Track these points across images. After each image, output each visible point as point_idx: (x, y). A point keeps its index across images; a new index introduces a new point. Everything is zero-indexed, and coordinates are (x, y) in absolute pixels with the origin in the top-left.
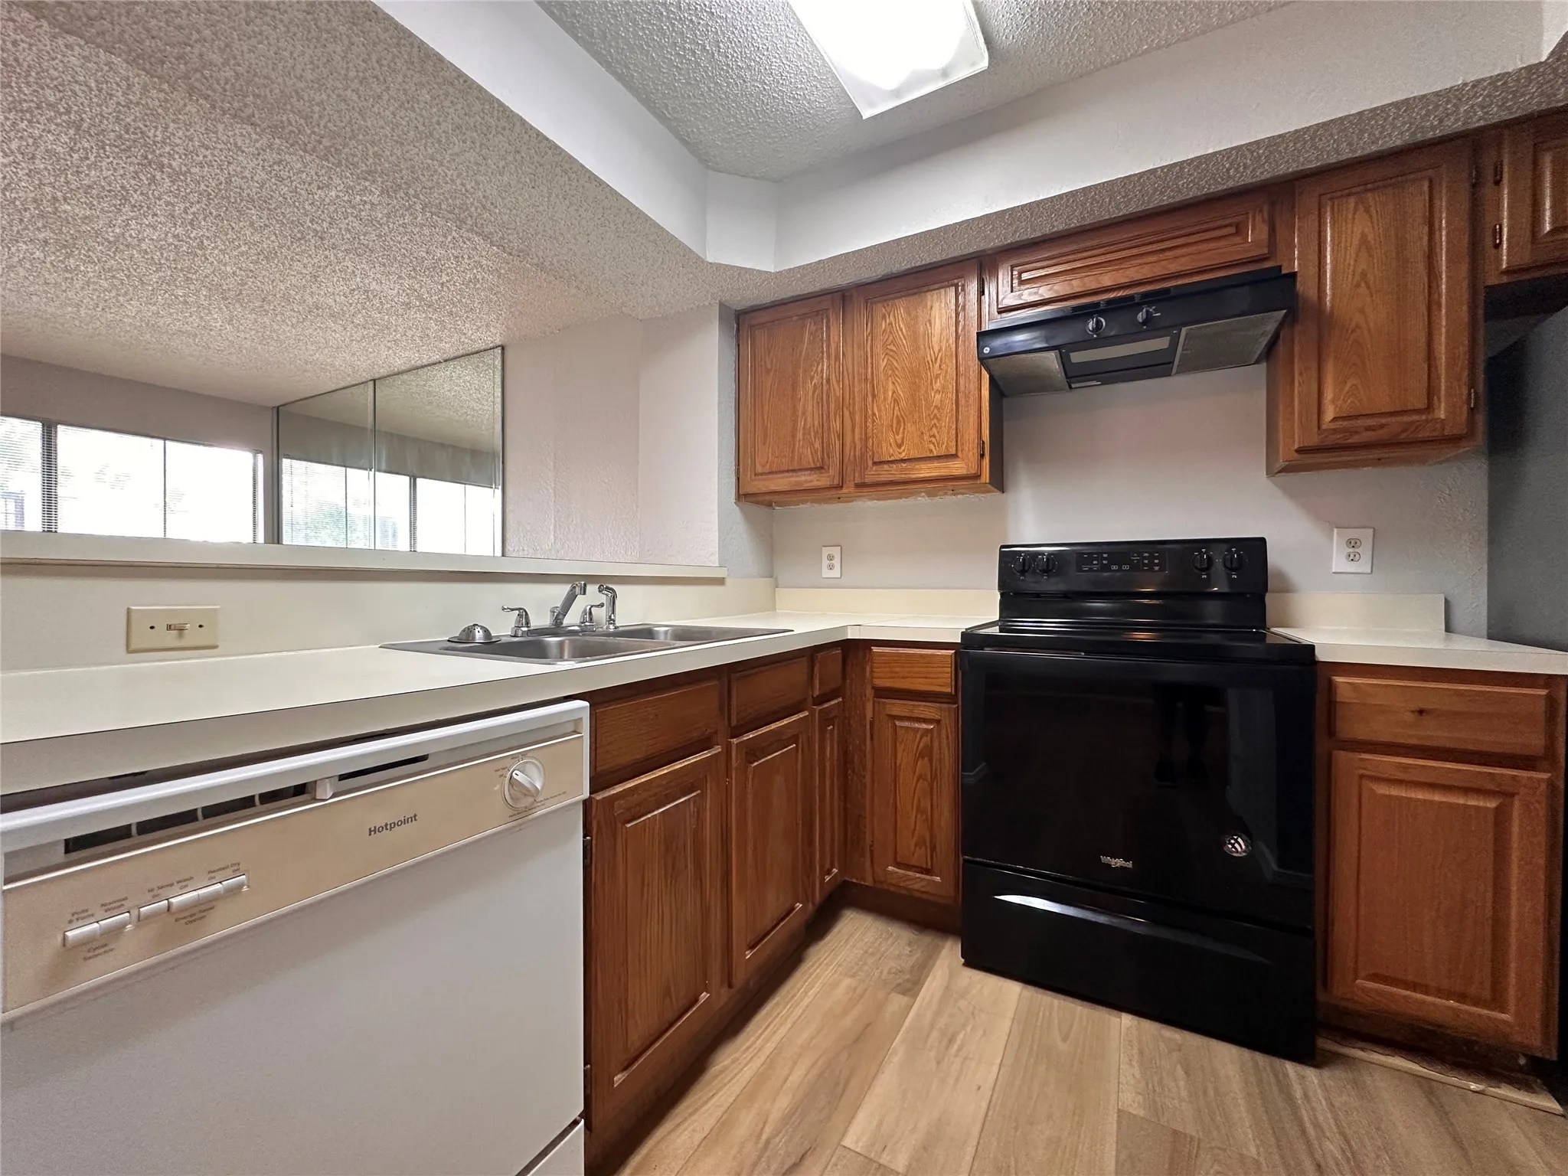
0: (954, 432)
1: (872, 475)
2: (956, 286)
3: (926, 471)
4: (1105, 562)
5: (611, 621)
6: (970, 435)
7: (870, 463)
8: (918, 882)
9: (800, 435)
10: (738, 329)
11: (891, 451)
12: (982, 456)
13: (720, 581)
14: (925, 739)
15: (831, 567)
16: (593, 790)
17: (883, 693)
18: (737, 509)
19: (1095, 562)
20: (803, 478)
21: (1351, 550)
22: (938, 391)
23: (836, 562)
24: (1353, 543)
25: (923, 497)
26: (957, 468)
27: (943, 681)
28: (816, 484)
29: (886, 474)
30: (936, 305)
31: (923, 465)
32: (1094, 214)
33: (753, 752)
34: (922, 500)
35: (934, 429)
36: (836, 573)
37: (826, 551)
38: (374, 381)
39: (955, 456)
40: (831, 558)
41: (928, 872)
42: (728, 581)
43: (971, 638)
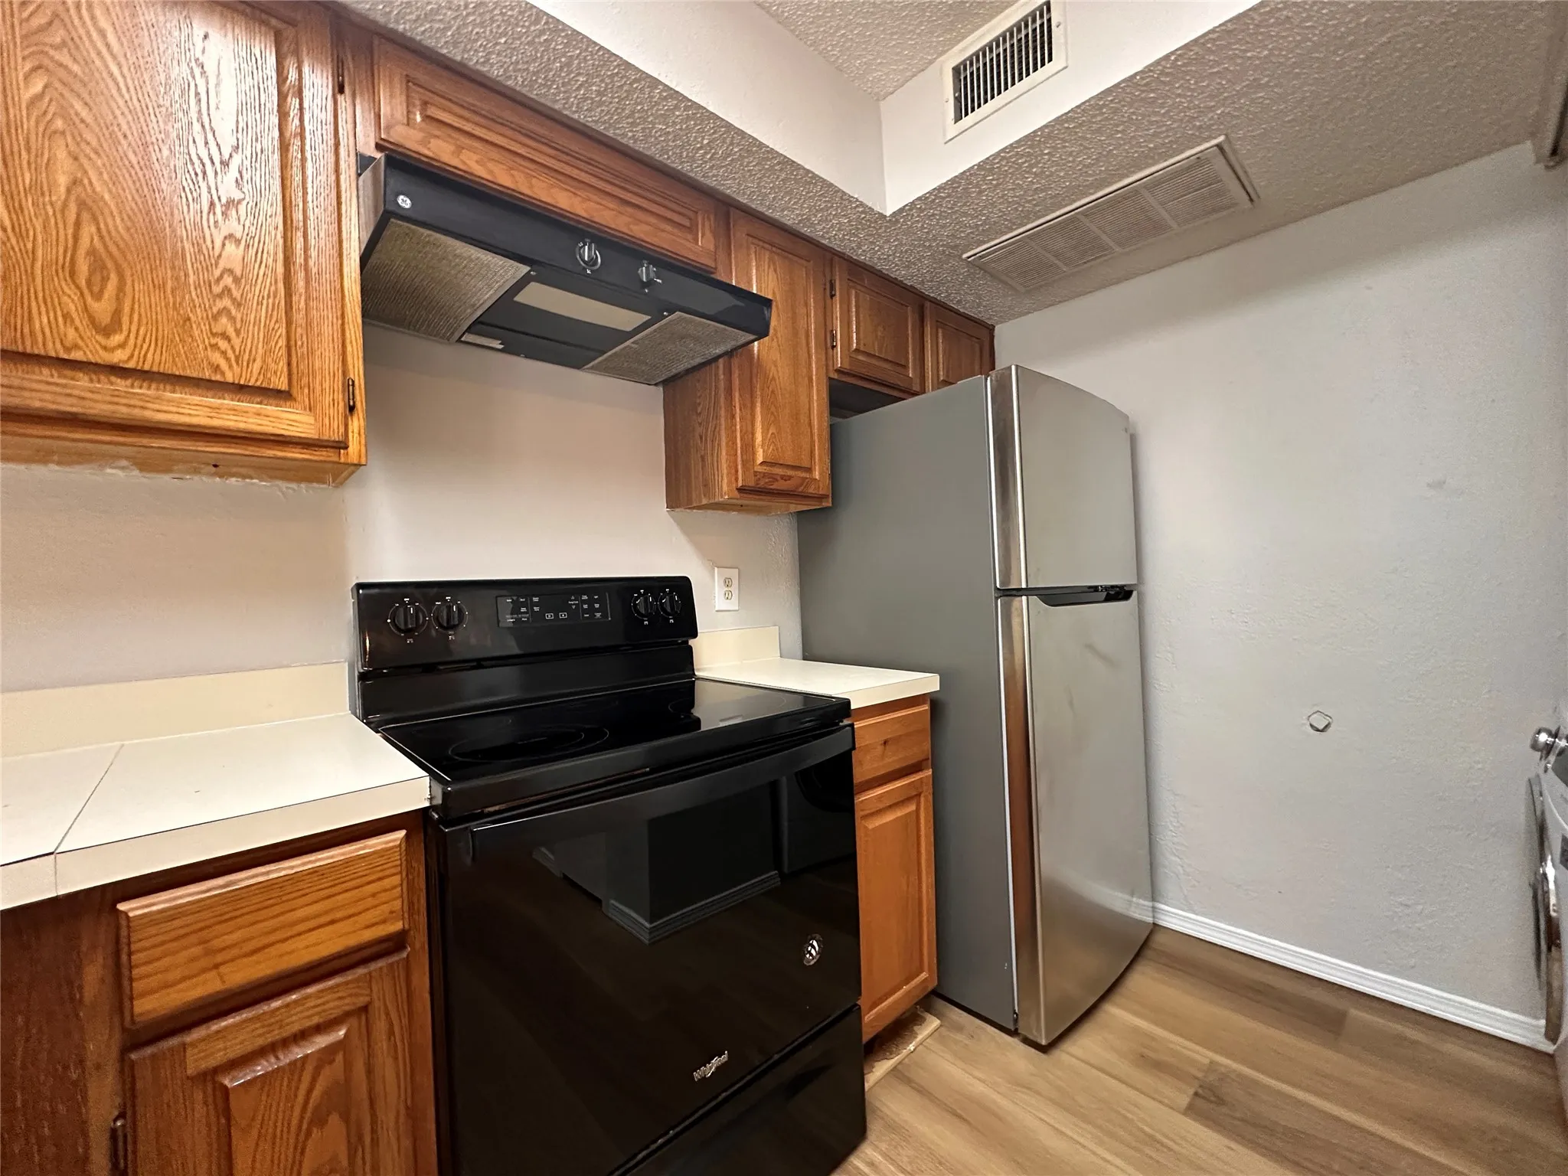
0: (282, 342)
4: (536, 609)
11: (71, 334)
14: (327, 1073)
19: (523, 610)
21: (727, 589)
24: (727, 582)
25: (123, 468)
32: (550, 87)
34: (120, 476)
35: (224, 320)
39: (283, 396)
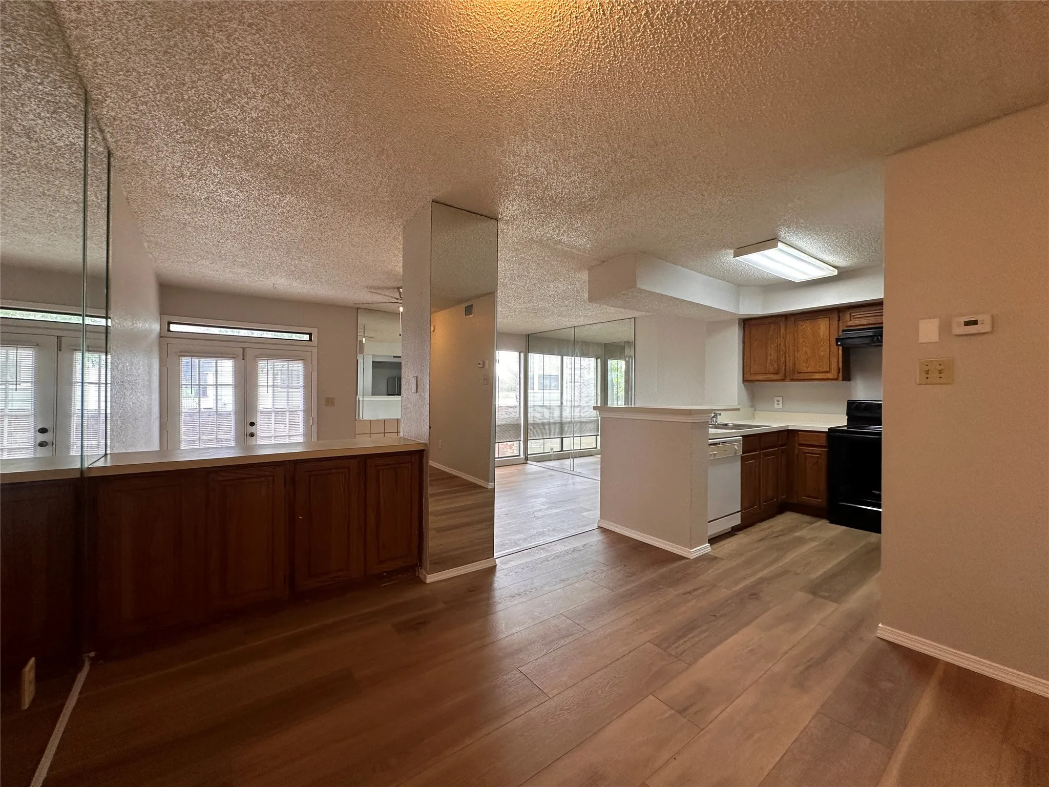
0: (828, 364)
1: (796, 376)
2: (830, 318)
3: (817, 376)
5: (716, 421)
6: (834, 365)
7: (796, 372)
8: (814, 501)
9: (769, 362)
10: (744, 325)
11: (804, 369)
12: (839, 372)
13: (738, 409)
14: (816, 459)
15: (778, 404)
16: (743, 454)
17: (800, 445)
18: (742, 384)
20: (770, 376)
22: (822, 351)
23: (781, 403)
26: (829, 376)
27: (823, 441)
28: (776, 378)
29: (802, 376)
30: (822, 324)
31: (816, 374)
33: (766, 455)
35: (821, 363)
36: (781, 406)
37: (776, 399)
38: (575, 327)
39: (828, 372)
40: (778, 401)
41: (816, 498)
42: (741, 409)
43: (832, 430)
